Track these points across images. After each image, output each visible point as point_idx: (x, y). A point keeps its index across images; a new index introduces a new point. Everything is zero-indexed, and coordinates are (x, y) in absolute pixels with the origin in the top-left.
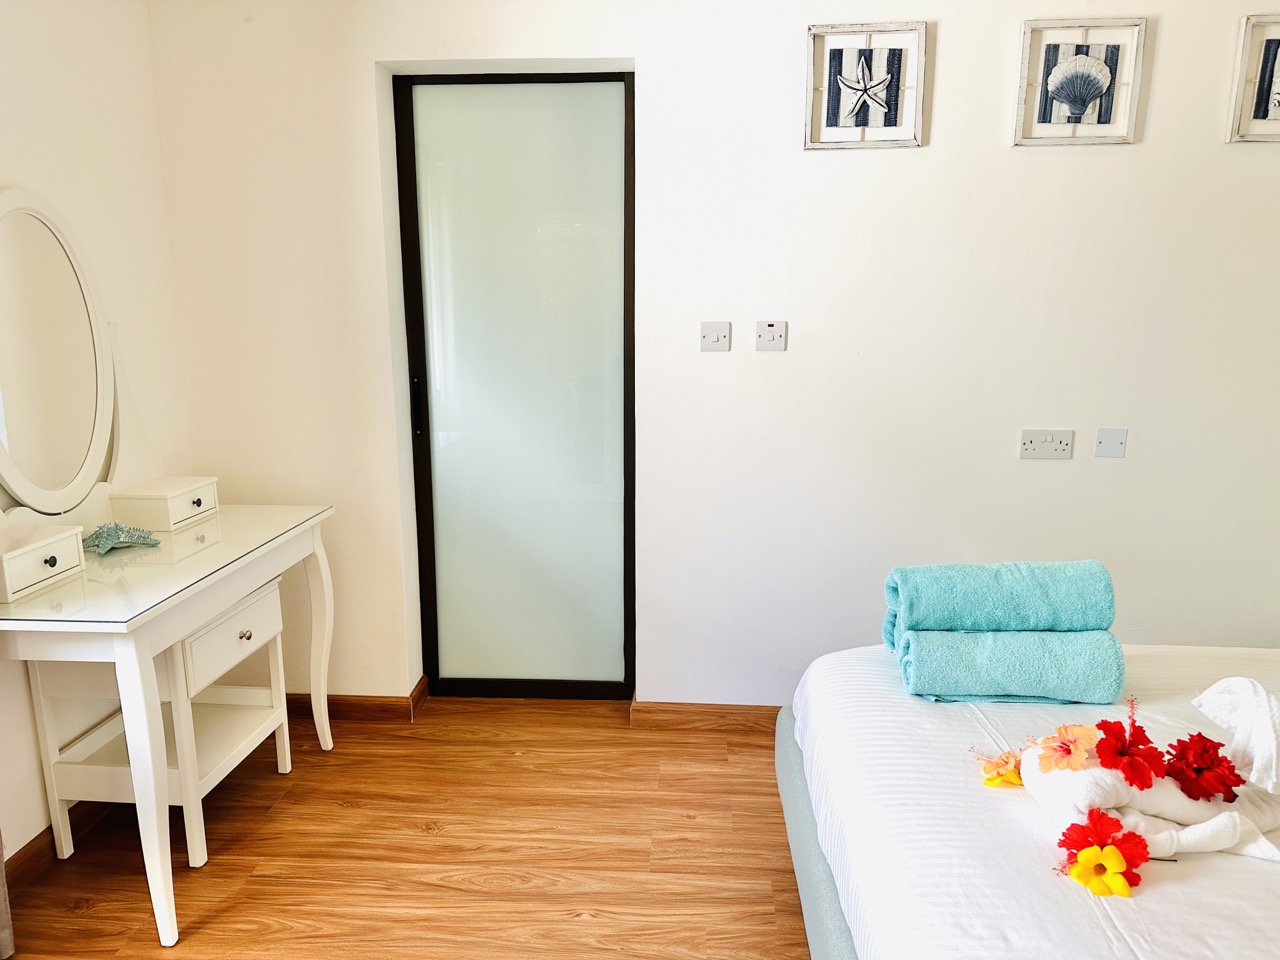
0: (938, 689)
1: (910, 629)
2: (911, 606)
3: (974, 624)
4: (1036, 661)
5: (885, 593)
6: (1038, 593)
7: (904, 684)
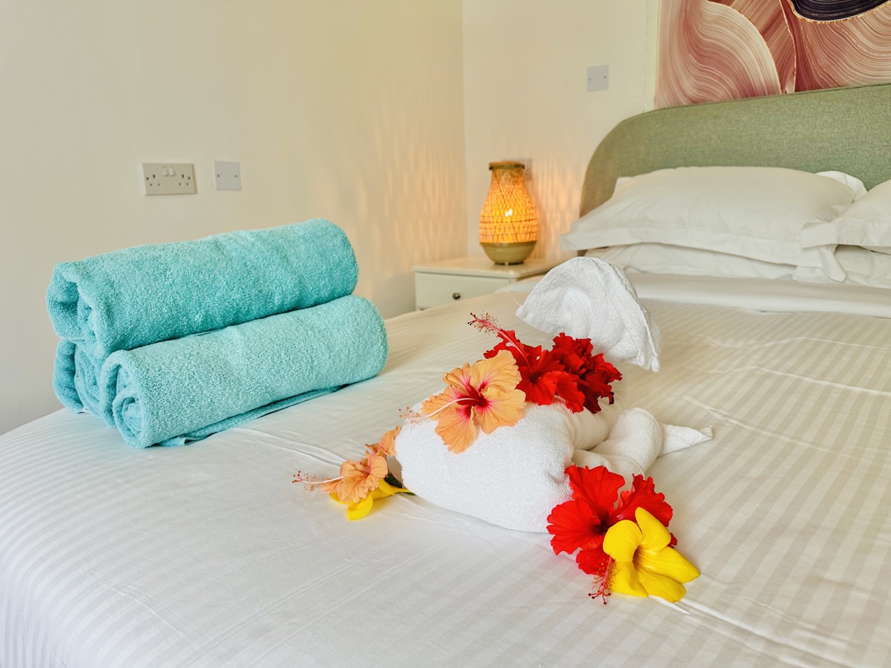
0: (187, 423)
1: (115, 348)
2: (109, 312)
3: (205, 321)
4: (302, 344)
5: (51, 317)
6: (276, 258)
7: (126, 439)
